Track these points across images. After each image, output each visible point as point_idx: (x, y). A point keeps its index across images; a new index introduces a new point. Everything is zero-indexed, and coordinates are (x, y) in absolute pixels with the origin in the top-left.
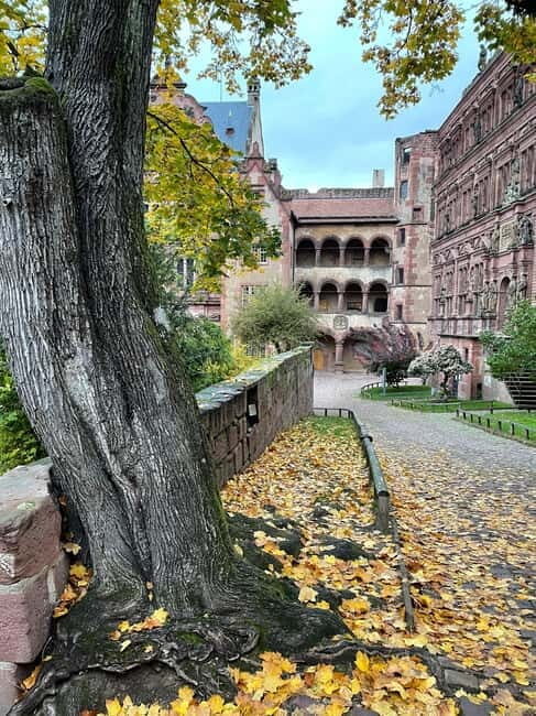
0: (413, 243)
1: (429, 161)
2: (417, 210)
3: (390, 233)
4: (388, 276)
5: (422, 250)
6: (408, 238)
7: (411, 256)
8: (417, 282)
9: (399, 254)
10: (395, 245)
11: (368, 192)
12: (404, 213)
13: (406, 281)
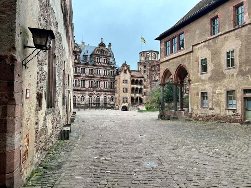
0: (147, 81)
1: (149, 68)
2: (147, 76)
3: (142, 79)
4: (142, 87)
5: (148, 83)
6: (146, 81)
7: (147, 84)
8: (148, 88)
9: (144, 83)
10: (143, 81)
11: (137, 71)
12: (145, 76)
13: (146, 88)
